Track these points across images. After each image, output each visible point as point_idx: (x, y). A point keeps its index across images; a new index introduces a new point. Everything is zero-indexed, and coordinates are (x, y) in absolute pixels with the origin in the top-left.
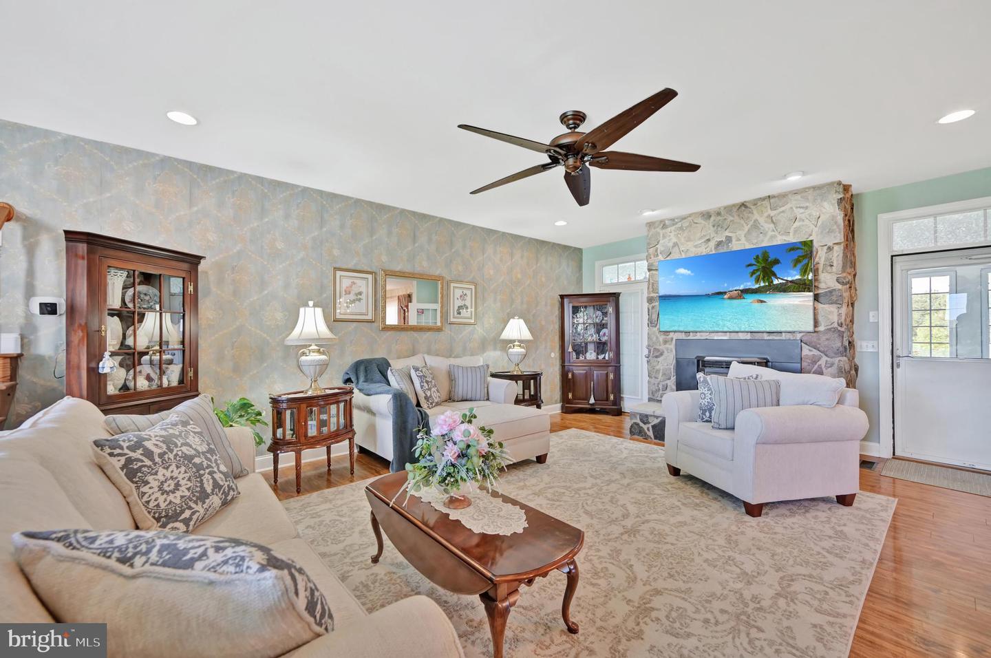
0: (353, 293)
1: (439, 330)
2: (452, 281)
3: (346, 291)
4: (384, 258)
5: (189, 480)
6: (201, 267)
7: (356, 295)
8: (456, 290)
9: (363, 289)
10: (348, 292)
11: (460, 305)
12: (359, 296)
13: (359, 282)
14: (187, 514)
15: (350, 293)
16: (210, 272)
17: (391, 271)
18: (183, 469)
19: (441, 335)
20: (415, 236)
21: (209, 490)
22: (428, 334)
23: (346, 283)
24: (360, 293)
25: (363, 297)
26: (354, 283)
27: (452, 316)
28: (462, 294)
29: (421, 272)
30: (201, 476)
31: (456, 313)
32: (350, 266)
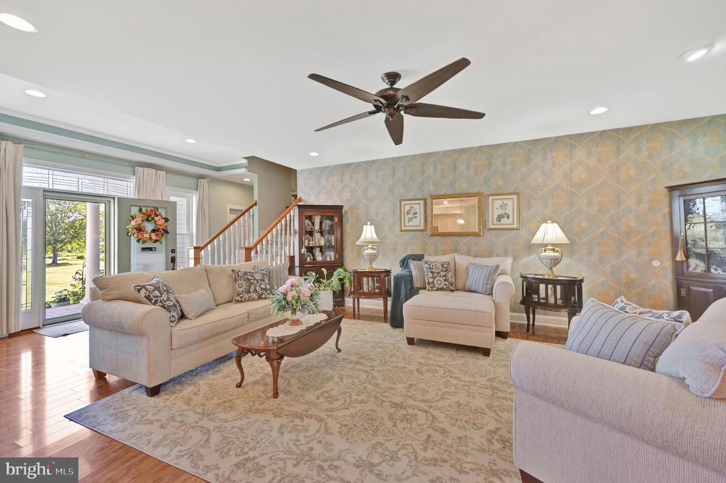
0: (411, 213)
1: (477, 235)
2: (489, 195)
3: (407, 213)
4: (432, 188)
5: (246, 286)
6: (344, 211)
7: (414, 214)
8: (495, 202)
9: (417, 210)
10: (408, 213)
11: (500, 213)
12: (415, 215)
13: (415, 207)
14: (242, 295)
15: (410, 214)
16: (349, 211)
17: (436, 196)
18: (245, 282)
19: (480, 240)
20: (455, 167)
21: (251, 291)
22: (468, 238)
23: (407, 208)
24: (416, 213)
25: (418, 215)
26: (412, 207)
27: (490, 223)
28: (502, 204)
29: (461, 192)
30: (250, 286)
31: (495, 221)
32: (410, 197)
